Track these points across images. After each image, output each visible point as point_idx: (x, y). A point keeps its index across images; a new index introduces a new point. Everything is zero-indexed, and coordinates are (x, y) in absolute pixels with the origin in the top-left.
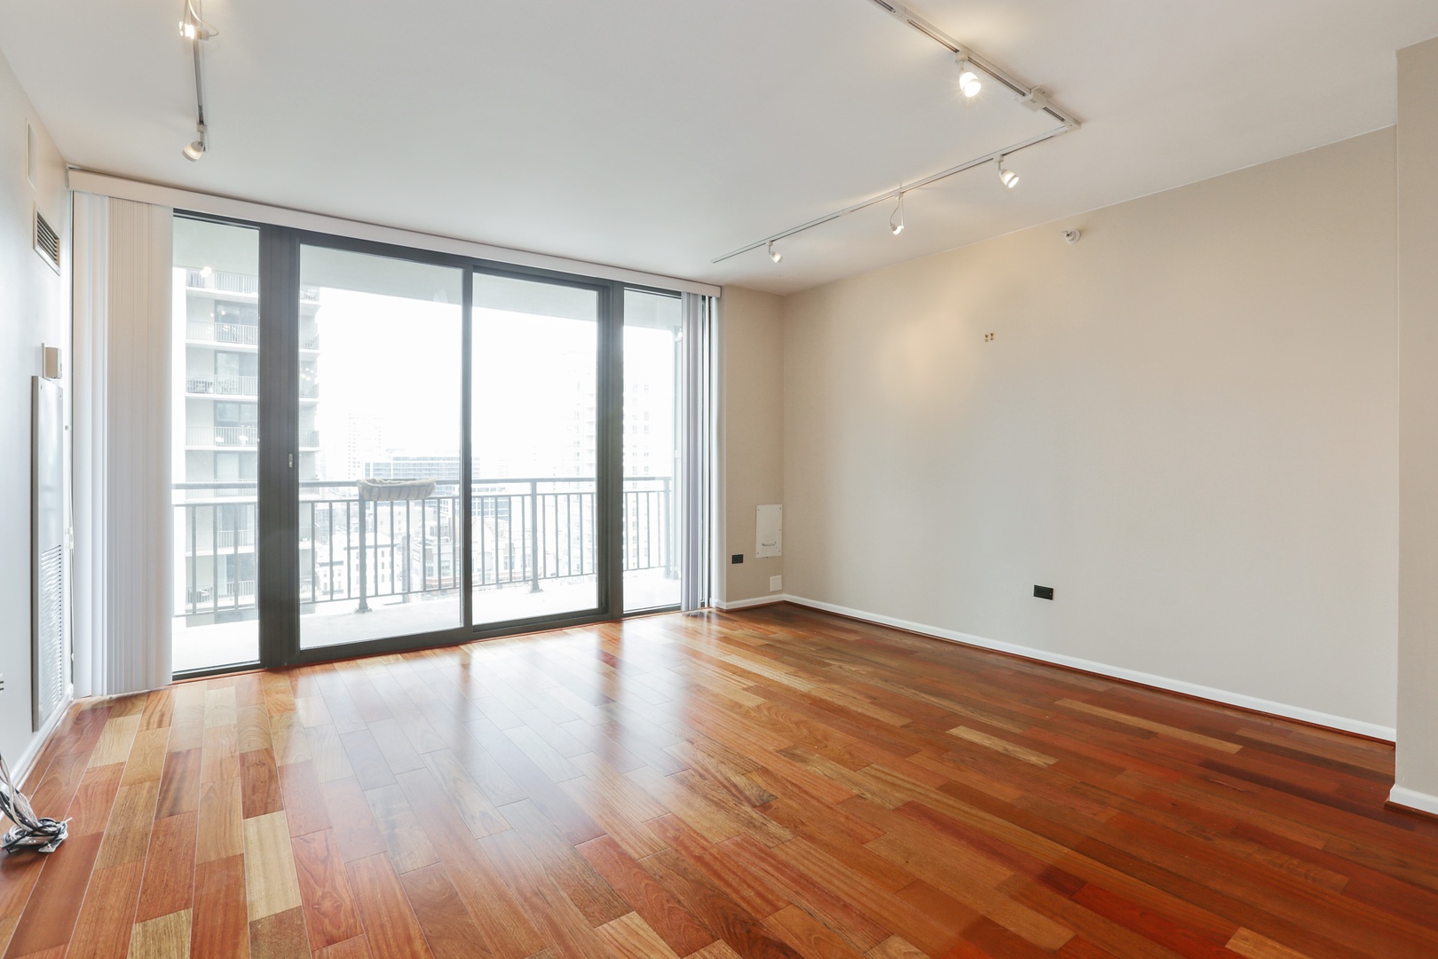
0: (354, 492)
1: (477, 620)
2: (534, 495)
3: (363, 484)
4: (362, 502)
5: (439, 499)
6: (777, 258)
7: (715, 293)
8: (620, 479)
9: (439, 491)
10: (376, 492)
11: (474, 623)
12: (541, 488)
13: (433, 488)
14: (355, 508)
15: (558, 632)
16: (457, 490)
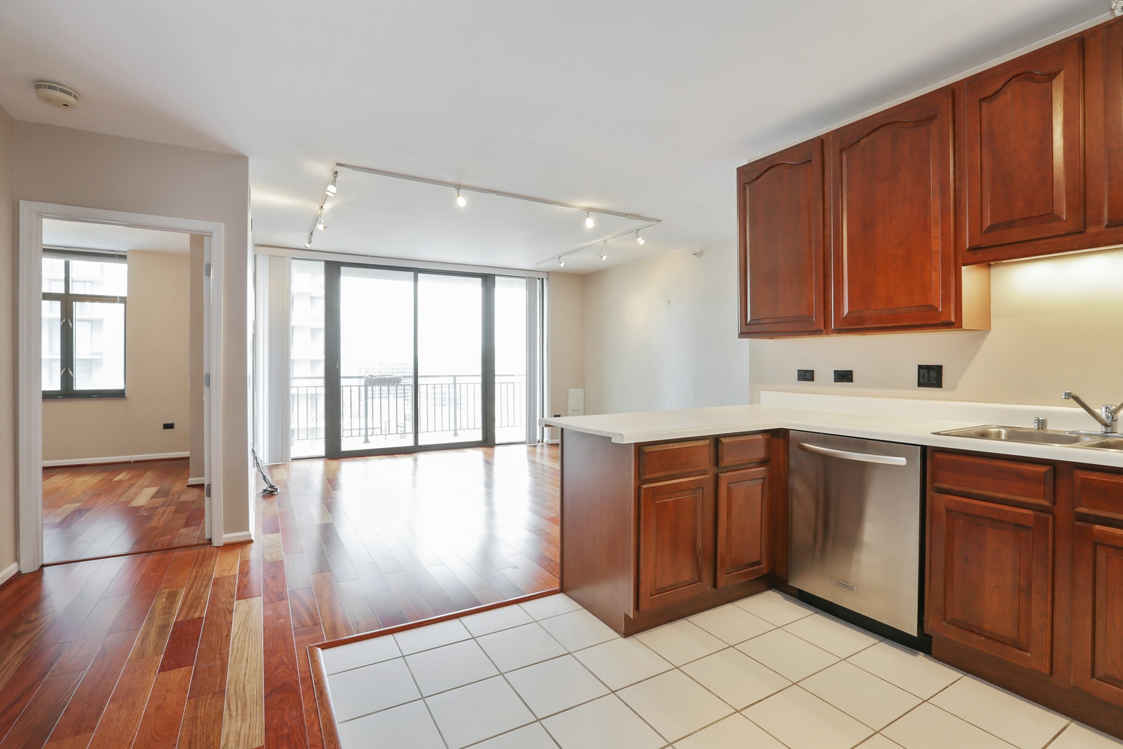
0: (362, 382)
1: (421, 443)
2: (455, 384)
3: (367, 377)
4: (366, 386)
5: (404, 385)
6: (562, 265)
7: (544, 276)
8: (493, 375)
9: (404, 381)
10: (372, 382)
11: (419, 444)
12: (459, 380)
13: (401, 380)
14: (363, 389)
15: (461, 450)
16: (411, 381)
